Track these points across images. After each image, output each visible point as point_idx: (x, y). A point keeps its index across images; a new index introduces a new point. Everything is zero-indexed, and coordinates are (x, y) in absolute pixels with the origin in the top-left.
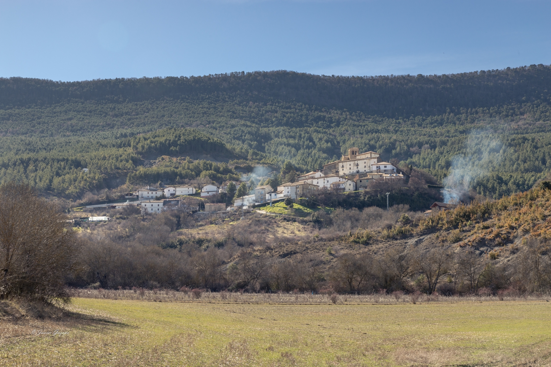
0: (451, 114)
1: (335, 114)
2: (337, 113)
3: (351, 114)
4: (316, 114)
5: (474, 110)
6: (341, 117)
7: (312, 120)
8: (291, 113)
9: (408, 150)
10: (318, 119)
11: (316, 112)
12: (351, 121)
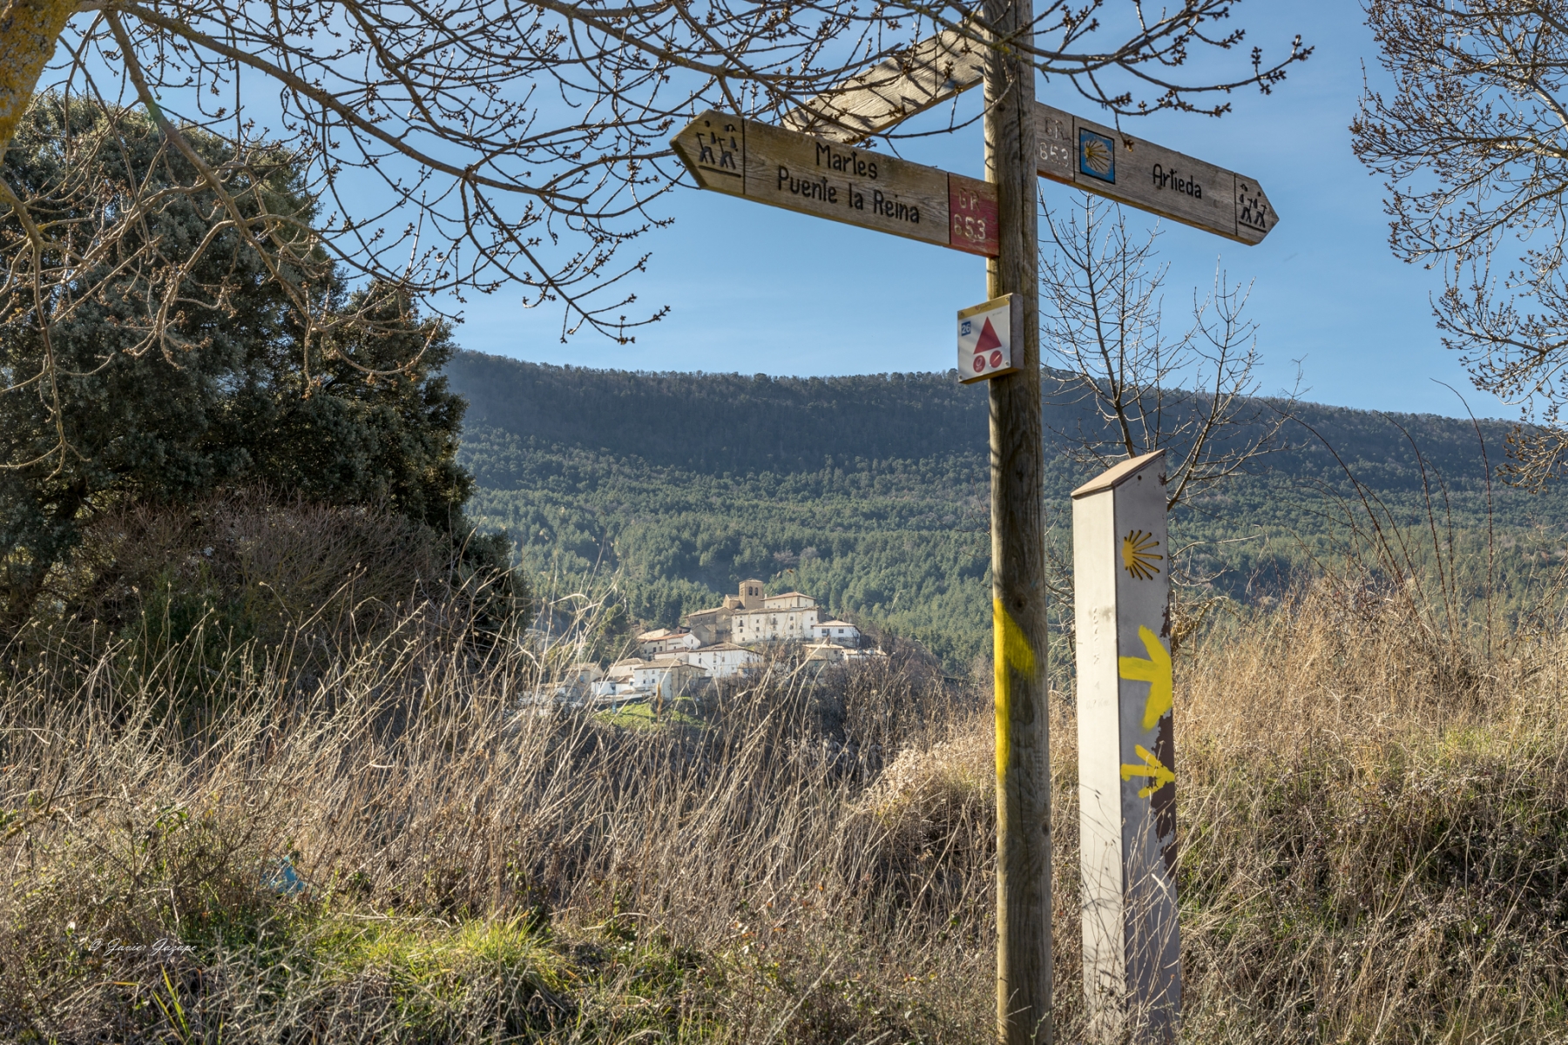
0: (838, 472)
1: (582, 460)
2: (587, 458)
3: (618, 461)
4: (540, 456)
5: (884, 464)
6: (597, 466)
7: (532, 472)
8: (481, 451)
9: (770, 559)
10: (545, 470)
11: (540, 454)
12: (621, 478)
